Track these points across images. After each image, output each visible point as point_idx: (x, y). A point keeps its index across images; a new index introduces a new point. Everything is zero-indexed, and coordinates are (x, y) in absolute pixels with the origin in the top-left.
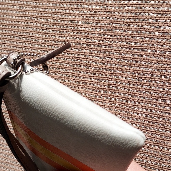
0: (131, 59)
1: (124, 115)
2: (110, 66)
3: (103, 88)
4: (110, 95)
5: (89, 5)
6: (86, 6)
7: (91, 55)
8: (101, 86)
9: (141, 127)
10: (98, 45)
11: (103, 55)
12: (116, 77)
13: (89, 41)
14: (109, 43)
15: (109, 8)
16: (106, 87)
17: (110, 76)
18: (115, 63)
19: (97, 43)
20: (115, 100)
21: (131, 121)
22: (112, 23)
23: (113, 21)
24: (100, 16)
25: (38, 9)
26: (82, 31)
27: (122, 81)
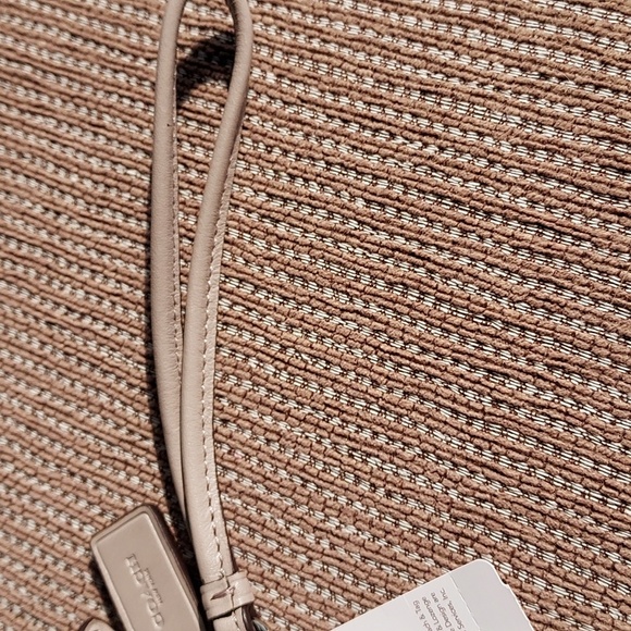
1: (579, 559)
2: (560, 327)
3: (504, 417)
4: (530, 455)
5: (522, 42)
6: (508, 44)
7: (483, 260)
8: (494, 406)
10: (526, 223)
11: (538, 270)
12: (576, 380)
13: (485, 198)
14: (577, 221)
15: (613, 72)
16: (521, 415)
17: (551, 368)
18: (589, 316)
19: (522, 213)
20: (550, 481)
21: (605, 593)
22: (609, 138)
23: (616, 132)
24: (560, 98)
25: (285, 10)
26: (466, 148)
27: (604, 406)
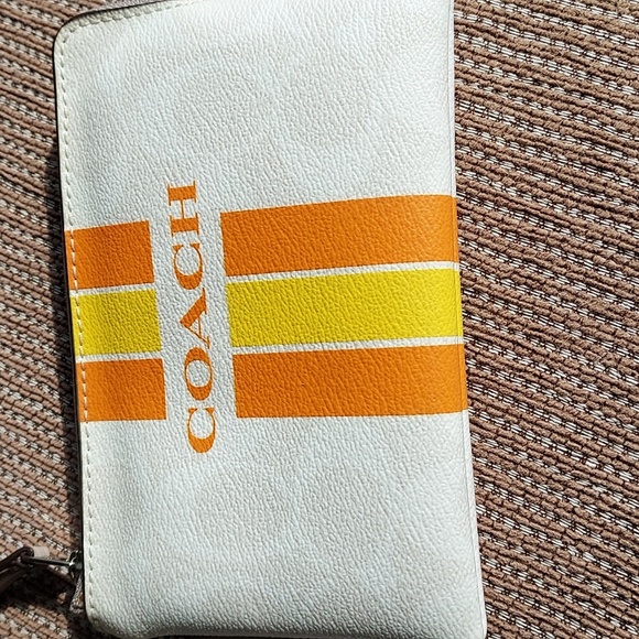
0: (631, 296)
1: (544, 503)
2: (539, 301)
3: (486, 378)
4: (507, 411)
5: (520, 51)
6: (507, 52)
7: (475, 240)
8: (478, 368)
9: (599, 565)
10: (515, 210)
11: (522, 252)
12: (550, 348)
13: (480, 186)
14: (558, 210)
15: (597, 82)
16: (501, 377)
17: (529, 337)
18: (564, 293)
19: (511, 201)
20: (523, 435)
21: (565, 533)
22: (591, 140)
23: (598, 135)
24: (550, 102)
26: (465, 141)
27: (573, 371)
